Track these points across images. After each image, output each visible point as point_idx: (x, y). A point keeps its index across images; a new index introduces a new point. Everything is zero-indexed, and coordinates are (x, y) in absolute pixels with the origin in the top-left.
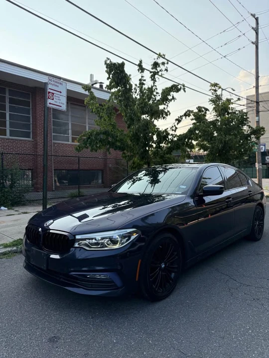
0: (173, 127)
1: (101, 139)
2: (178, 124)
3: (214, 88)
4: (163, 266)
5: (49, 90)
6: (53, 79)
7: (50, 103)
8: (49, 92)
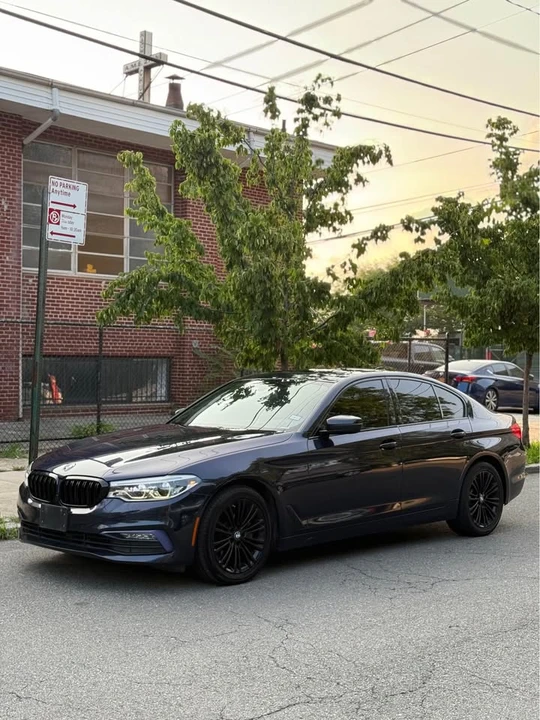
0: (345, 263)
1: (161, 292)
2: (358, 255)
3: (500, 133)
4: (238, 536)
5: (52, 206)
6: (59, 181)
7: (52, 233)
8: (51, 210)
